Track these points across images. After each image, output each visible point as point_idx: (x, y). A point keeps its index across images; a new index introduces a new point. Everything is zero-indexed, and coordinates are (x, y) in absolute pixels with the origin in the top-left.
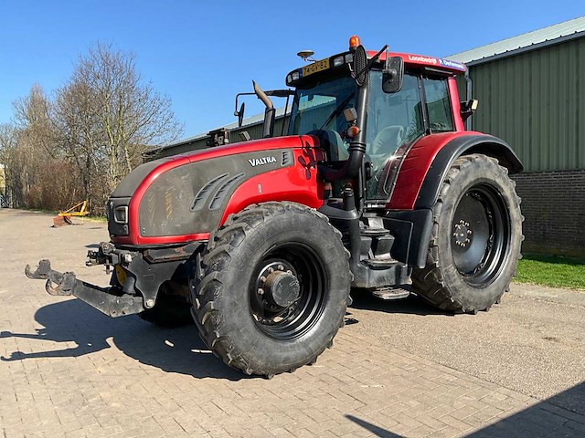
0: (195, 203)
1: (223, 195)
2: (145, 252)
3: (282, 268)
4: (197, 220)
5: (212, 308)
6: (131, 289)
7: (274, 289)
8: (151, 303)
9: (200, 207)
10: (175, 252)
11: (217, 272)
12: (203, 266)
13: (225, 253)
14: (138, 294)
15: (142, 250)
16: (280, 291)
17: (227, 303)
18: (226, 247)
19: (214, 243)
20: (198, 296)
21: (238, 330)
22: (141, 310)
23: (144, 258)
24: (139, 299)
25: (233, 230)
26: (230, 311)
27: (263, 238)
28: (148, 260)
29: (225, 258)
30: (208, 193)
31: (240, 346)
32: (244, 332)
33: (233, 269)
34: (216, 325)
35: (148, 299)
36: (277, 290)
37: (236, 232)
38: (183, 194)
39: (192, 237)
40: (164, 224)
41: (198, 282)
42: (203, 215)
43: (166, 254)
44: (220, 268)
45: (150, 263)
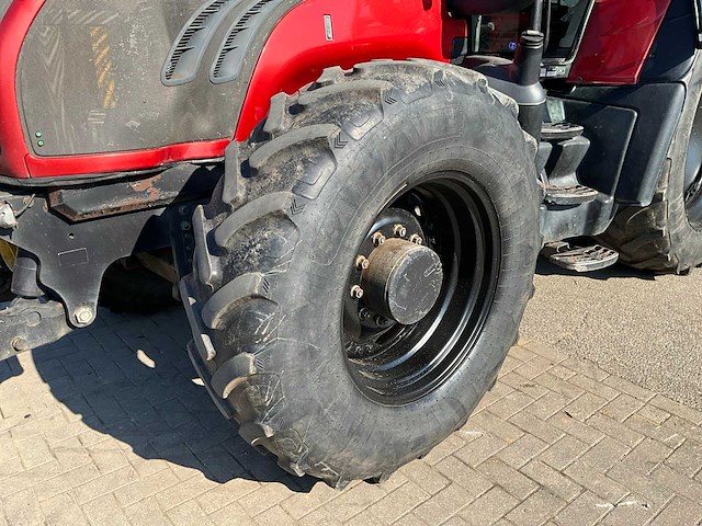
0: (175, 60)
1: (243, 42)
2: (53, 196)
3: (403, 232)
4: (183, 107)
5: (252, 370)
6: (30, 287)
7: (391, 288)
8: (85, 315)
9: (186, 72)
10: (132, 193)
11: (260, 276)
12: (216, 250)
13: (282, 218)
14: (50, 295)
15: (43, 192)
16: (404, 292)
17: (290, 356)
18: (283, 200)
19: (242, 182)
20: (208, 331)
21: (320, 410)
22: (63, 331)
23: (51, 210)
24: (53, 308)
25: (298, 146)
26: (301, 372)
27: (379, 166)
28: (62, 215)
29: (280, 233)
30: (207, 33)
31: (324, 446)
32: (333, 411)
33: (305, 264)
34: (263, 408)
35: (77, 305)
36: (398, 290)
37: (308, 152)
38: (139, 34)
39: (174, 153)
40: (96, 118)
41: (205, 293)
42: (198, 94)
43: (109, 198)
44: (268, 259)
45: (70, 222)
